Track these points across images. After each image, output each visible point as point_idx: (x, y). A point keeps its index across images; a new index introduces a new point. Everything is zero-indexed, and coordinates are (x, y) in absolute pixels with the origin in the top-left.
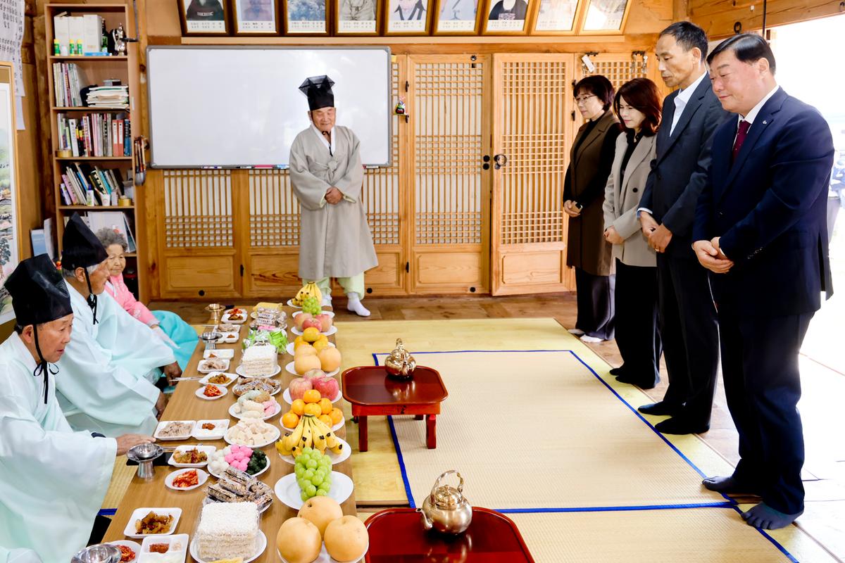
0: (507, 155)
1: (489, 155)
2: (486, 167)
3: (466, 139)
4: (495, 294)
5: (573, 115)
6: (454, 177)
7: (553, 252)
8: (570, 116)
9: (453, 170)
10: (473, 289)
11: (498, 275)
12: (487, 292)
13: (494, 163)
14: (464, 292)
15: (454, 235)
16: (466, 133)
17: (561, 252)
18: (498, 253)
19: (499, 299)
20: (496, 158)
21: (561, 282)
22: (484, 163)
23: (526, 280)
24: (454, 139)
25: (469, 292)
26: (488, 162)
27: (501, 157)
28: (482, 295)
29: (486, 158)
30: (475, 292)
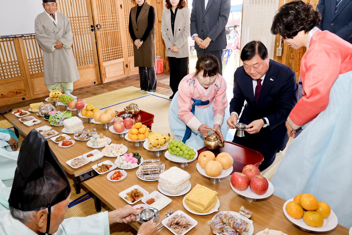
0: (100, 24)
1: (93, 25)
2: (92, 30)
3: (82, 18)
4: (104, 82)
5: (121, 6)
6: (80, 36)
7: (121, 63)
8: (120, 7)
9: (79, 33)
10: (95, 83)
11: (104, 75)
12: (100, 83)
13: (96, 28)
14: (92, 84)
15: (83, 61)
16: (82, 16)
17: (123, 62)
18: (103, 66)
19: (106, 85)
20: (97, 26)
21: (124, 74)
22: (91, 28)
23: (114, 75)
24: (77, 18)
25: (93, 84)
26: (93, 28)
27: (98, 25)
28: (98, 85)
29: (92, 26)
30: (96, 84)
